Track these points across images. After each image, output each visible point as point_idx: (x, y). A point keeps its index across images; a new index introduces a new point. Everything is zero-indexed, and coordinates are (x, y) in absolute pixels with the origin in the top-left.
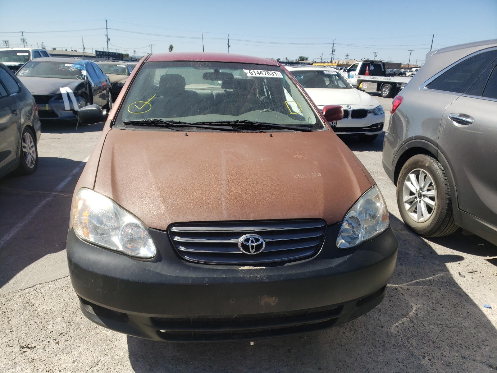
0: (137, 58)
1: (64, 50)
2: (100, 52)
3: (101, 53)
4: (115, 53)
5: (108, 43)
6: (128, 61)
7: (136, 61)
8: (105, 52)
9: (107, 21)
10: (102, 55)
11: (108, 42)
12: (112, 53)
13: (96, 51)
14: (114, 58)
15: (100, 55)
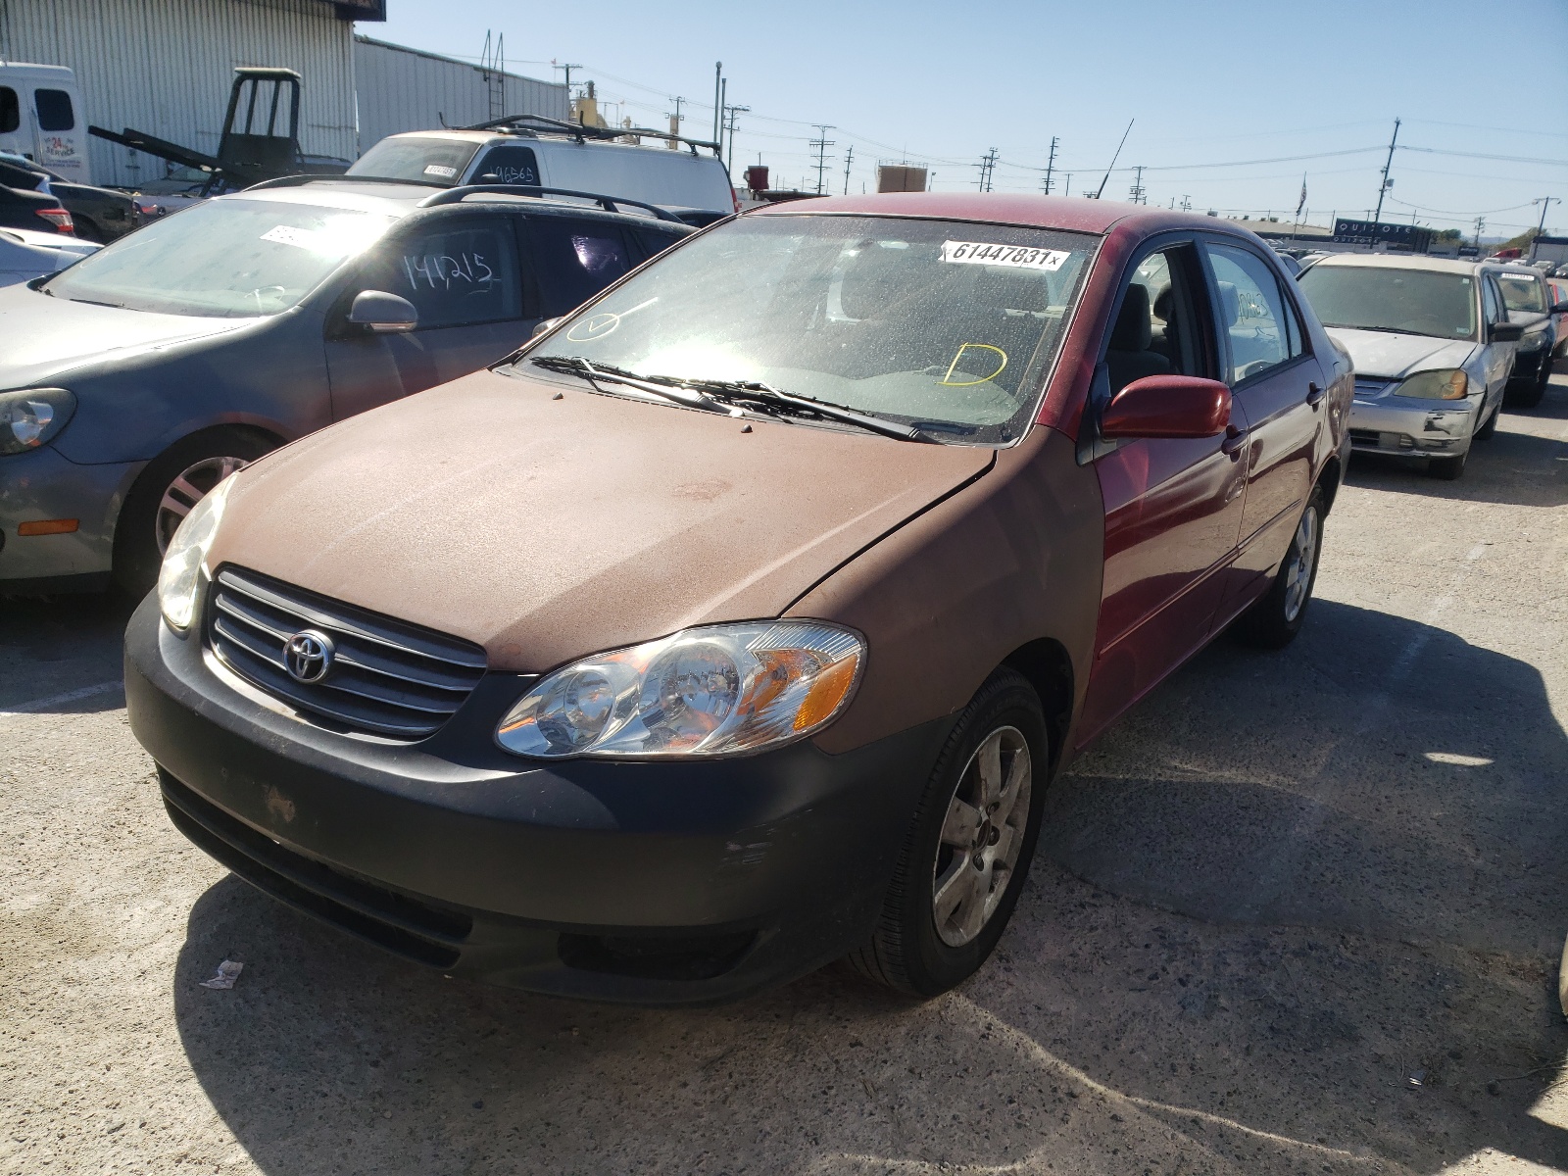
0: (1483, 243)
1: (1240, 217)
2: (1350, 223)
3: (1354, 228)
4: (1403, 228)
5: (1385, 193)
6: (1446, 253)
7: (1475, 254)
8: (1369, 224)
9: (1398, 123)
10: (1355, 233)
11: (1382, 191)
12: (1393, 227)
13: (1339, 222)
14: (1395, 245)
15: (1348, 232)
